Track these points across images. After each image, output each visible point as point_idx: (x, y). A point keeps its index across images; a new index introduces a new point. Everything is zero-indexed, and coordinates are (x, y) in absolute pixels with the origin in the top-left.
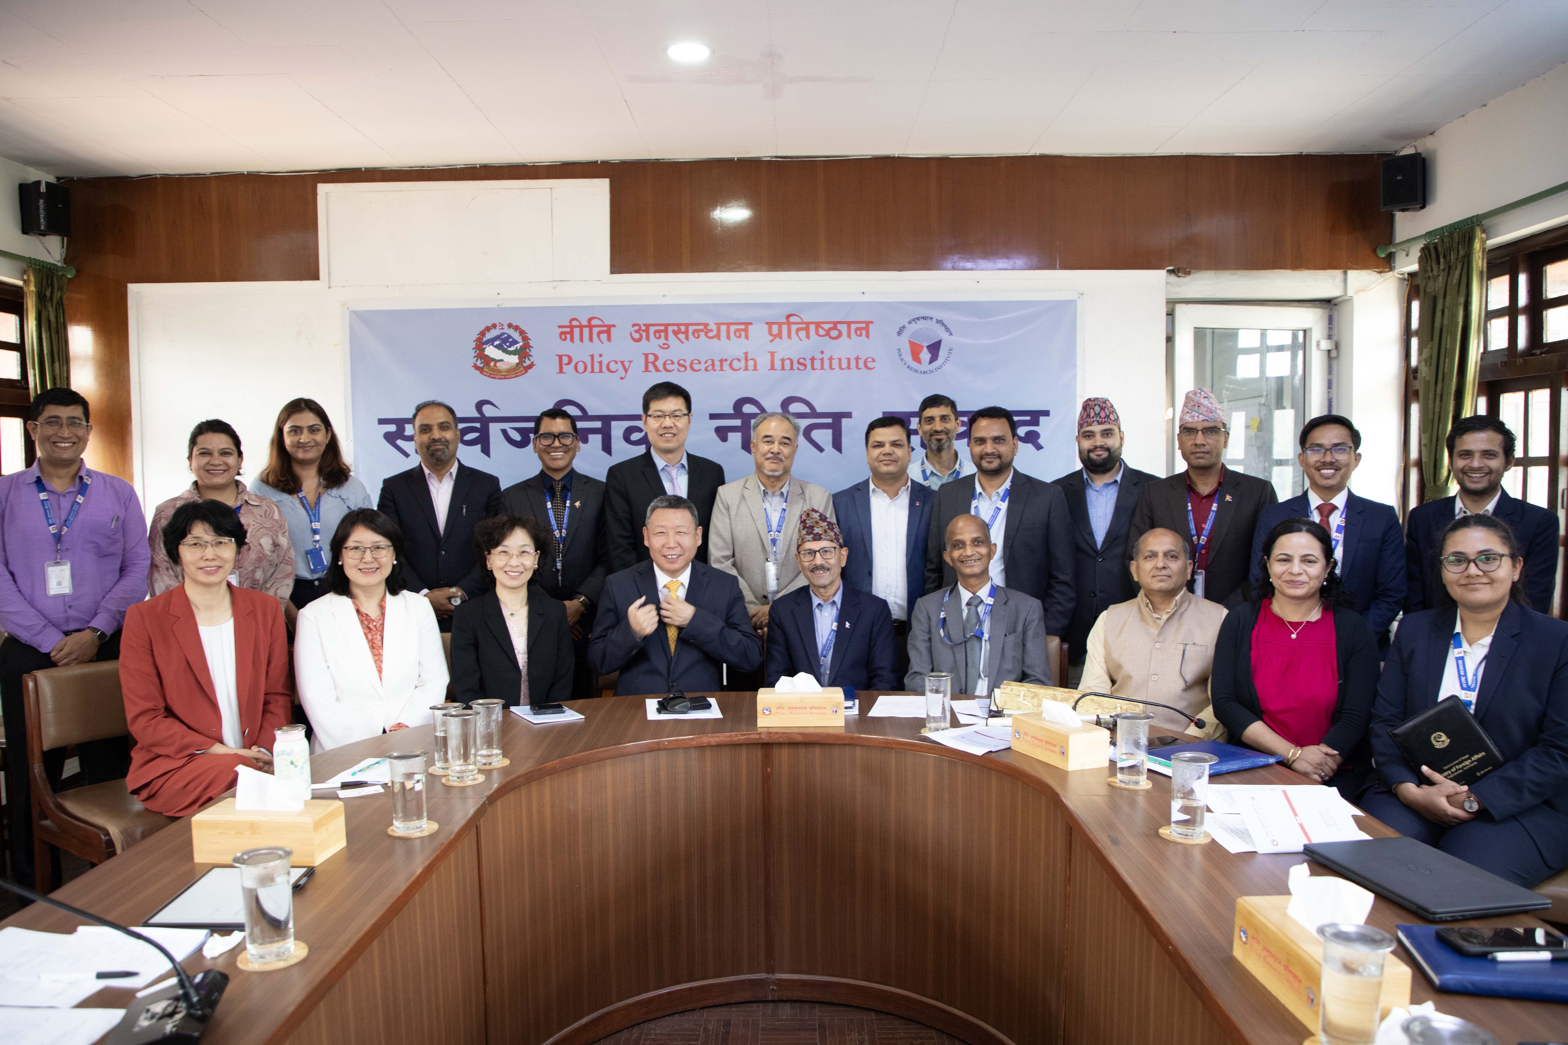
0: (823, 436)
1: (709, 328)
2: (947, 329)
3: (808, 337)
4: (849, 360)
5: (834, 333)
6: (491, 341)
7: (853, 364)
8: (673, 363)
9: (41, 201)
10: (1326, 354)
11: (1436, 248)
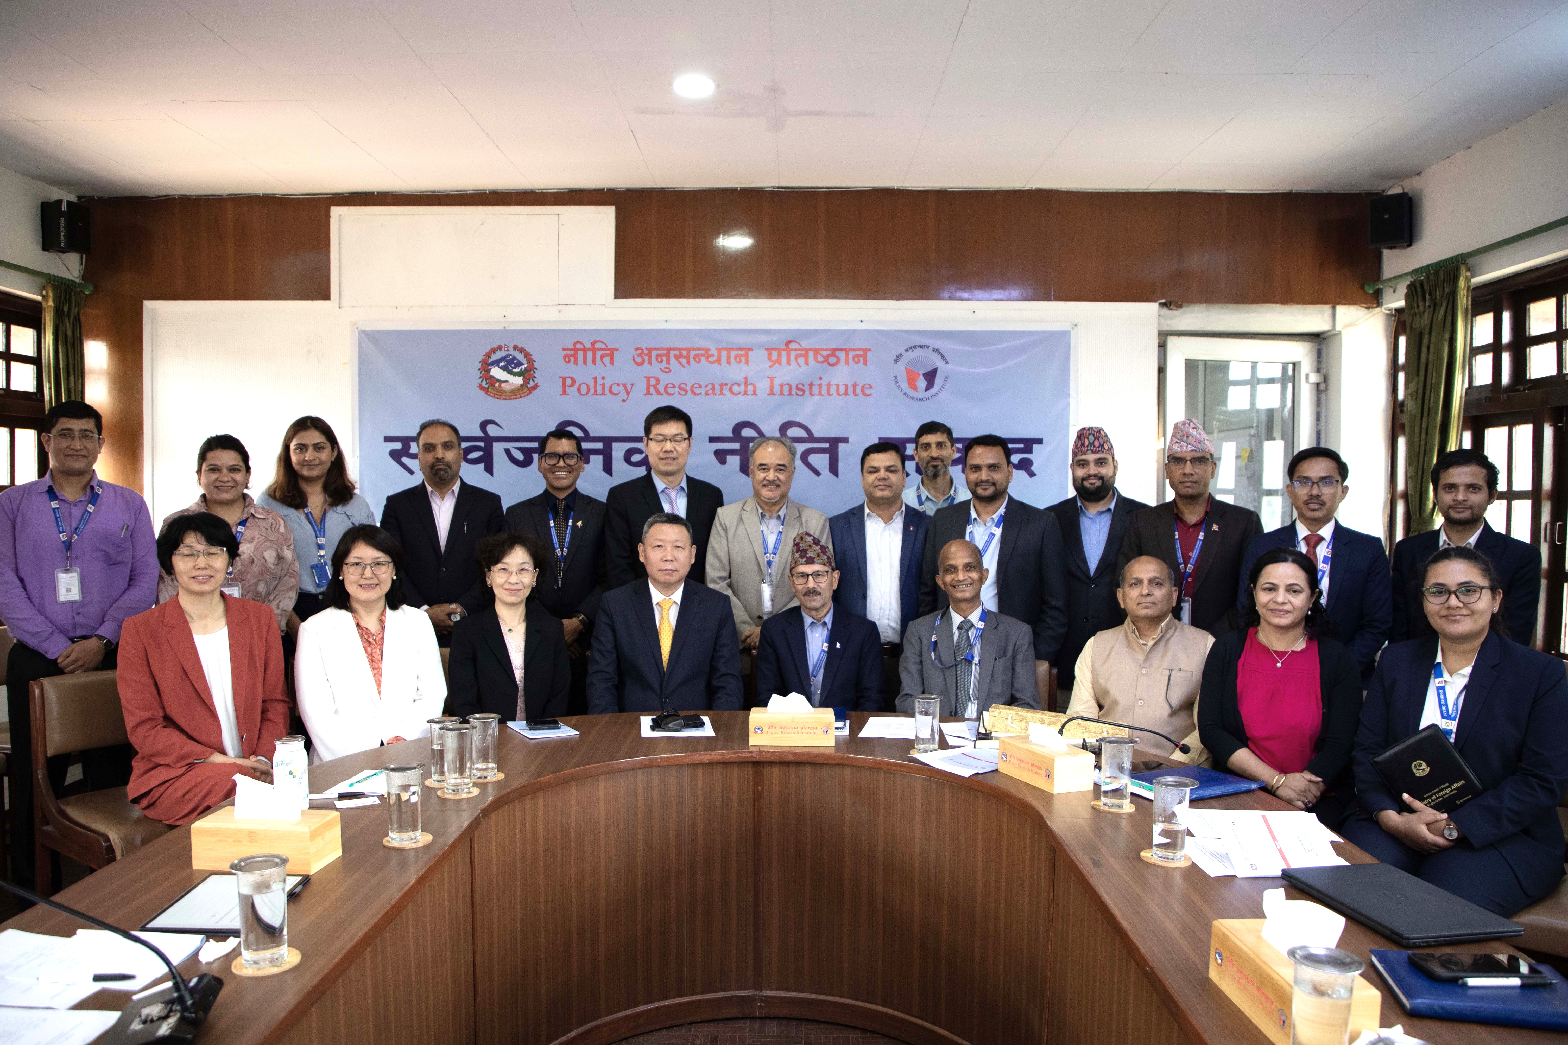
0: (820, 461)
1: (710, 353)
2: (943, 358)
3: (807, 363)
4: (846, 386)
5: (832, 360)
6: (496, 363)
7: (850, 390)
8: (674, 387)
9: (62, 219)
10: (1314, 387)
11: (1422, 285)
